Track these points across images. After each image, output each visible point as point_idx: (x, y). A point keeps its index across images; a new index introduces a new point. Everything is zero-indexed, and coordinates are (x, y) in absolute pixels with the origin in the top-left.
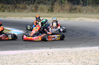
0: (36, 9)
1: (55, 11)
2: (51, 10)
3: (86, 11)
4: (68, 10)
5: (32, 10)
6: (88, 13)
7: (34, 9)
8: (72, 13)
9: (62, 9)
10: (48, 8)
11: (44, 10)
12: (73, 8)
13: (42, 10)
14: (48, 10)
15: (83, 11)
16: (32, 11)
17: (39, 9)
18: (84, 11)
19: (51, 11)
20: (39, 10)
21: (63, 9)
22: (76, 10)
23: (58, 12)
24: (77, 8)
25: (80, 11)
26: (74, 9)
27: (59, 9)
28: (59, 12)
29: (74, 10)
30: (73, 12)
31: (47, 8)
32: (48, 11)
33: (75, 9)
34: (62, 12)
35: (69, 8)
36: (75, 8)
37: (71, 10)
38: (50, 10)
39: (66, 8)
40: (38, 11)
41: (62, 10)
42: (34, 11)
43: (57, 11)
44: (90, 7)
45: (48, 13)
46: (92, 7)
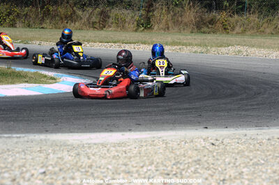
0: (104, 21)
1: (156, 27)
2: (146, 24)
3: (242, 29)
4: (192, 26)
5: (93, 23)
6: (249, 33)
7: (97, 21)
8: (204, 33)
9: (174, 22)
10: (137, 18)
11: (127, 25)
12: (208, 20)
13: (121, 24)
14: (135, 23)
15: (233, 29)
16: (93, 26)
17: (110, 20)
18: (238, 29)
19: (145, 28)
20: (112, 23)
21: (178, 21)
22: (215, 26)
23: (165, 30)
24: (219, 20)
25: (225, 29)
26: (210, 24)
27: (167, 22)
28: (168, 28)
29: (210, 26)
30: (205, 29)
31: (132, 17)
32: (138, 25)
33: (212, 22)
34: (176, 29)
35: (195, 18)
36: (212, 20)
37: (201, 26)
38: (142, 24)
39: (185, 20)
40: (110, 26)
41: (176, 23)
42: (97, 25)
43: (161, 26)
44: (254, 18)
45: (136, 31)
46: (258, 18)
